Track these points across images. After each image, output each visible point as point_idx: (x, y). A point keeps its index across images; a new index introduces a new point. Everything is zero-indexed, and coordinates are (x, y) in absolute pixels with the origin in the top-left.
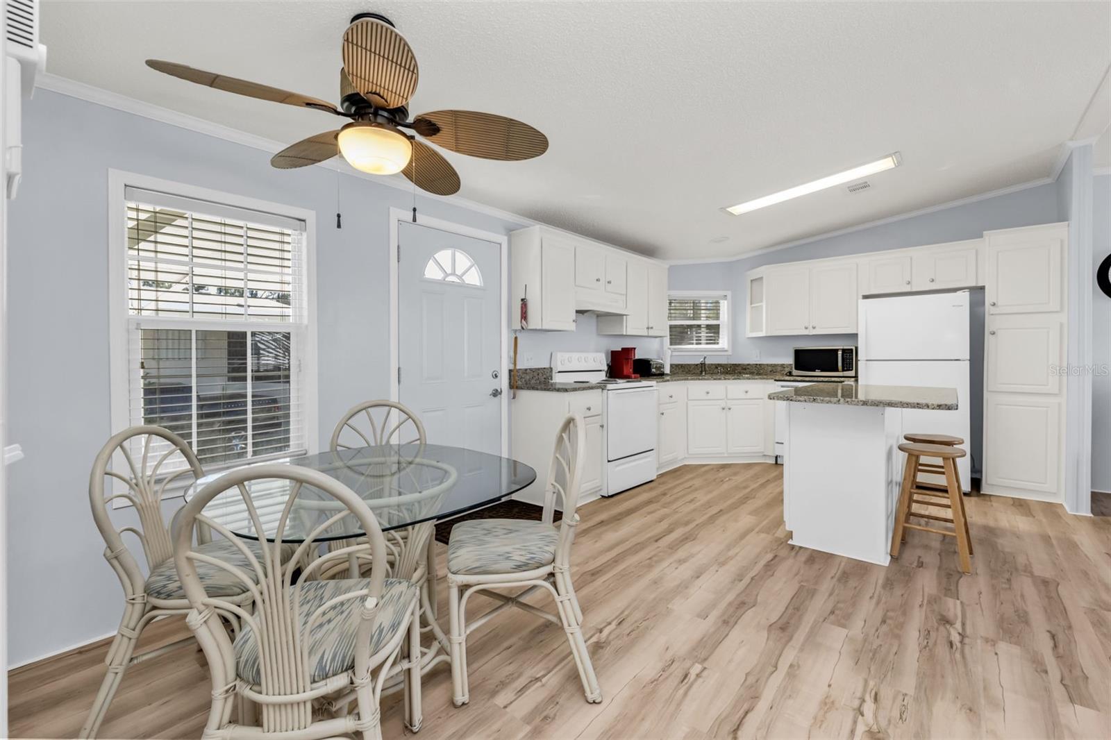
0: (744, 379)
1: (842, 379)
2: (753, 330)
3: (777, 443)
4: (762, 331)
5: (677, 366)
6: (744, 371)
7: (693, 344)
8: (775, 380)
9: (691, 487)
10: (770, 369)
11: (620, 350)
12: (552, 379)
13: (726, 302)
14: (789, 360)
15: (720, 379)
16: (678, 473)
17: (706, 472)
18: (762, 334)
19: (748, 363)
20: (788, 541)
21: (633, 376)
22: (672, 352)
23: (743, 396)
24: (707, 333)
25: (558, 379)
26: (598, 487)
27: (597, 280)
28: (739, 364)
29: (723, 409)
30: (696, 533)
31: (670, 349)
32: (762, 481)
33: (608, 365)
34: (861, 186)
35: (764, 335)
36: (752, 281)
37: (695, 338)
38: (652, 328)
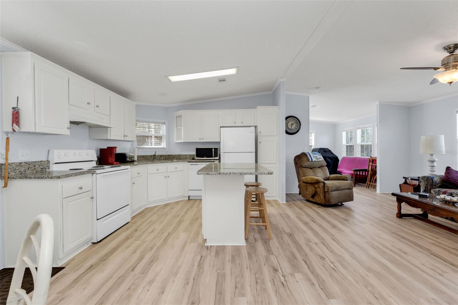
0: (175, 162)
1: (214, 161)
2: (177, 140)
3: (189, 190)
4: (182, 140)
5: (141, 156)
6: (174, 158)
7: (149, 145)
8: (189, 162)
9: (151, 221)
10: (185, 157)
11: (106, 148)
12: (49, 168)
13: (165, 126)
14: (194, 153)
15: (164, 162)
16: (143, 214)
17: (158, 210)
18: (182, 141)
19: (175, 154)
20: (204, 244)
21: (115, 163)
22: (138, 149)
23: (175, 170)
24: (155, 140)
25: (54, 168)
26: (91, 237)
27: (88, 104)
28: (171, 155)
29: (166, 177)
30: (158, 254)
31: (137, 148)
32: (185, 210)
33: (97, 157)
34: (222, 80)
35: (183, 142)
36: (176, 117)
37: (150, 143)
38: (127, 136)
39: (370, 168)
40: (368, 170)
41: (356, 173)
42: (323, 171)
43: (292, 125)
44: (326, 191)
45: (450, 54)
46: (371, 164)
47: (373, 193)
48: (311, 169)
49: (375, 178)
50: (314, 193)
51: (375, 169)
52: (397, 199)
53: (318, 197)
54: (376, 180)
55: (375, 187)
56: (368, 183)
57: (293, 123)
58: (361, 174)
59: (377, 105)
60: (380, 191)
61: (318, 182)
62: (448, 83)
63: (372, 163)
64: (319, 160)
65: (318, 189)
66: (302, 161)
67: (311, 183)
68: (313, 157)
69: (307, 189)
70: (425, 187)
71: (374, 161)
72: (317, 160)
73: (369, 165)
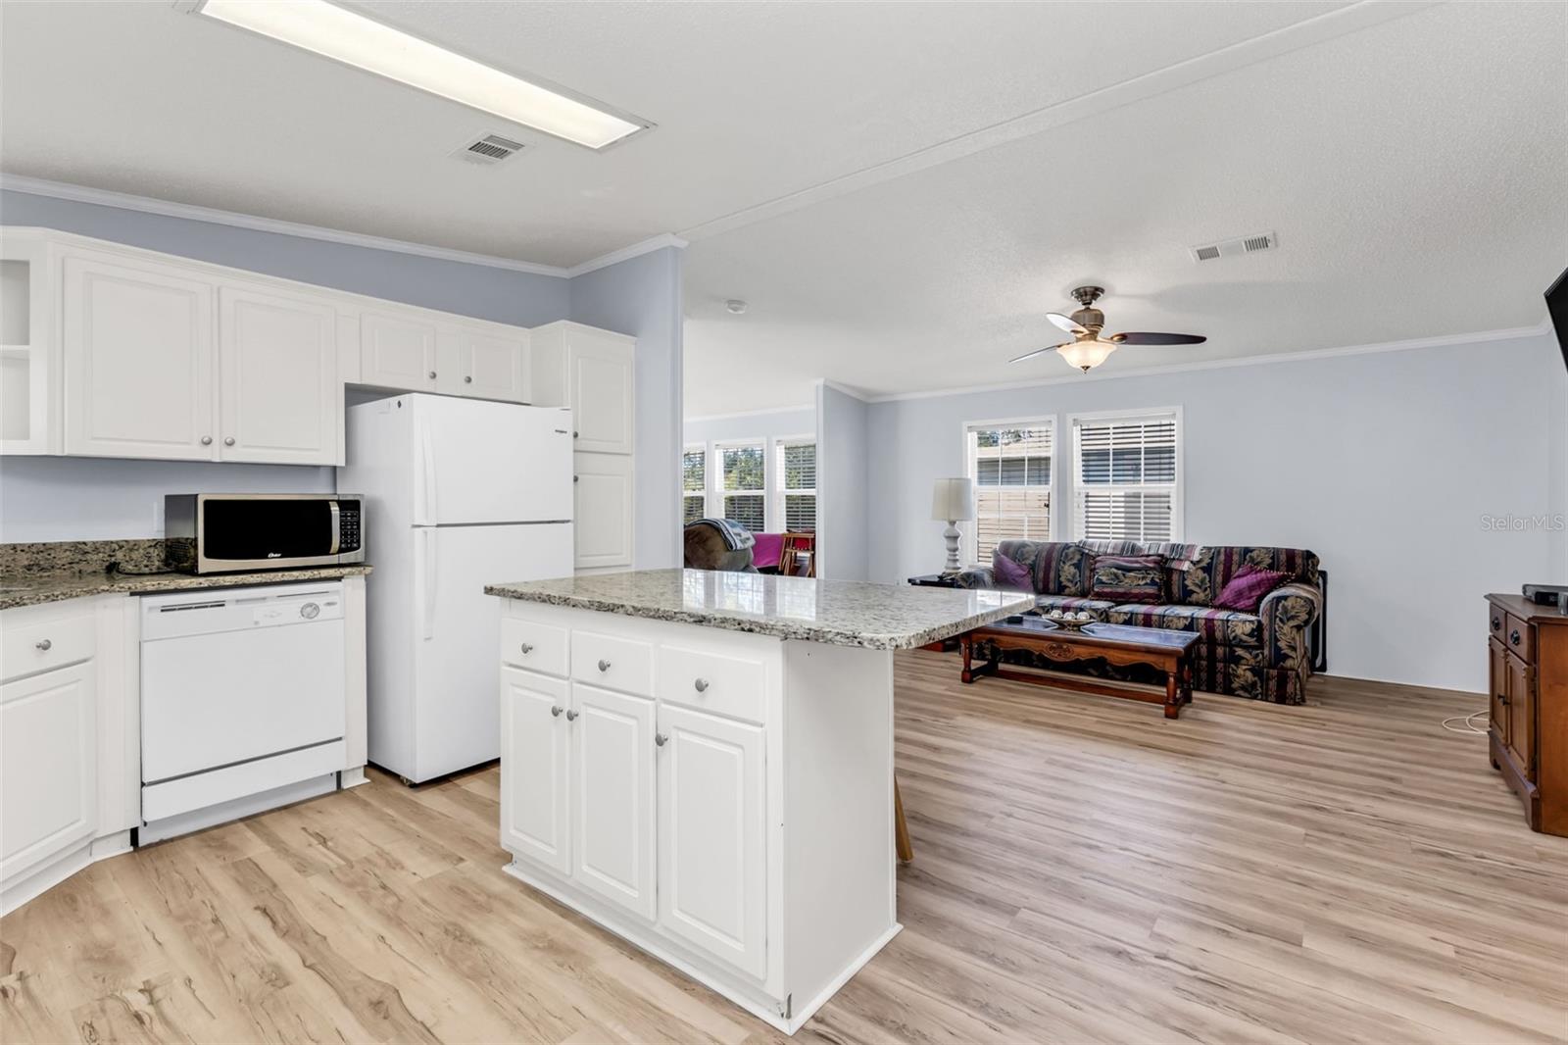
18: (30, 448)
34: (502, 148)
39: (787, 562)
46: (789, 550)
59: (817, 387)
62: (1082, 367)
63: (793, 548)
64: (746, 546)
66: (713, 551)
71: (797, 541)
72: (742, 546)
73: (785, 552)
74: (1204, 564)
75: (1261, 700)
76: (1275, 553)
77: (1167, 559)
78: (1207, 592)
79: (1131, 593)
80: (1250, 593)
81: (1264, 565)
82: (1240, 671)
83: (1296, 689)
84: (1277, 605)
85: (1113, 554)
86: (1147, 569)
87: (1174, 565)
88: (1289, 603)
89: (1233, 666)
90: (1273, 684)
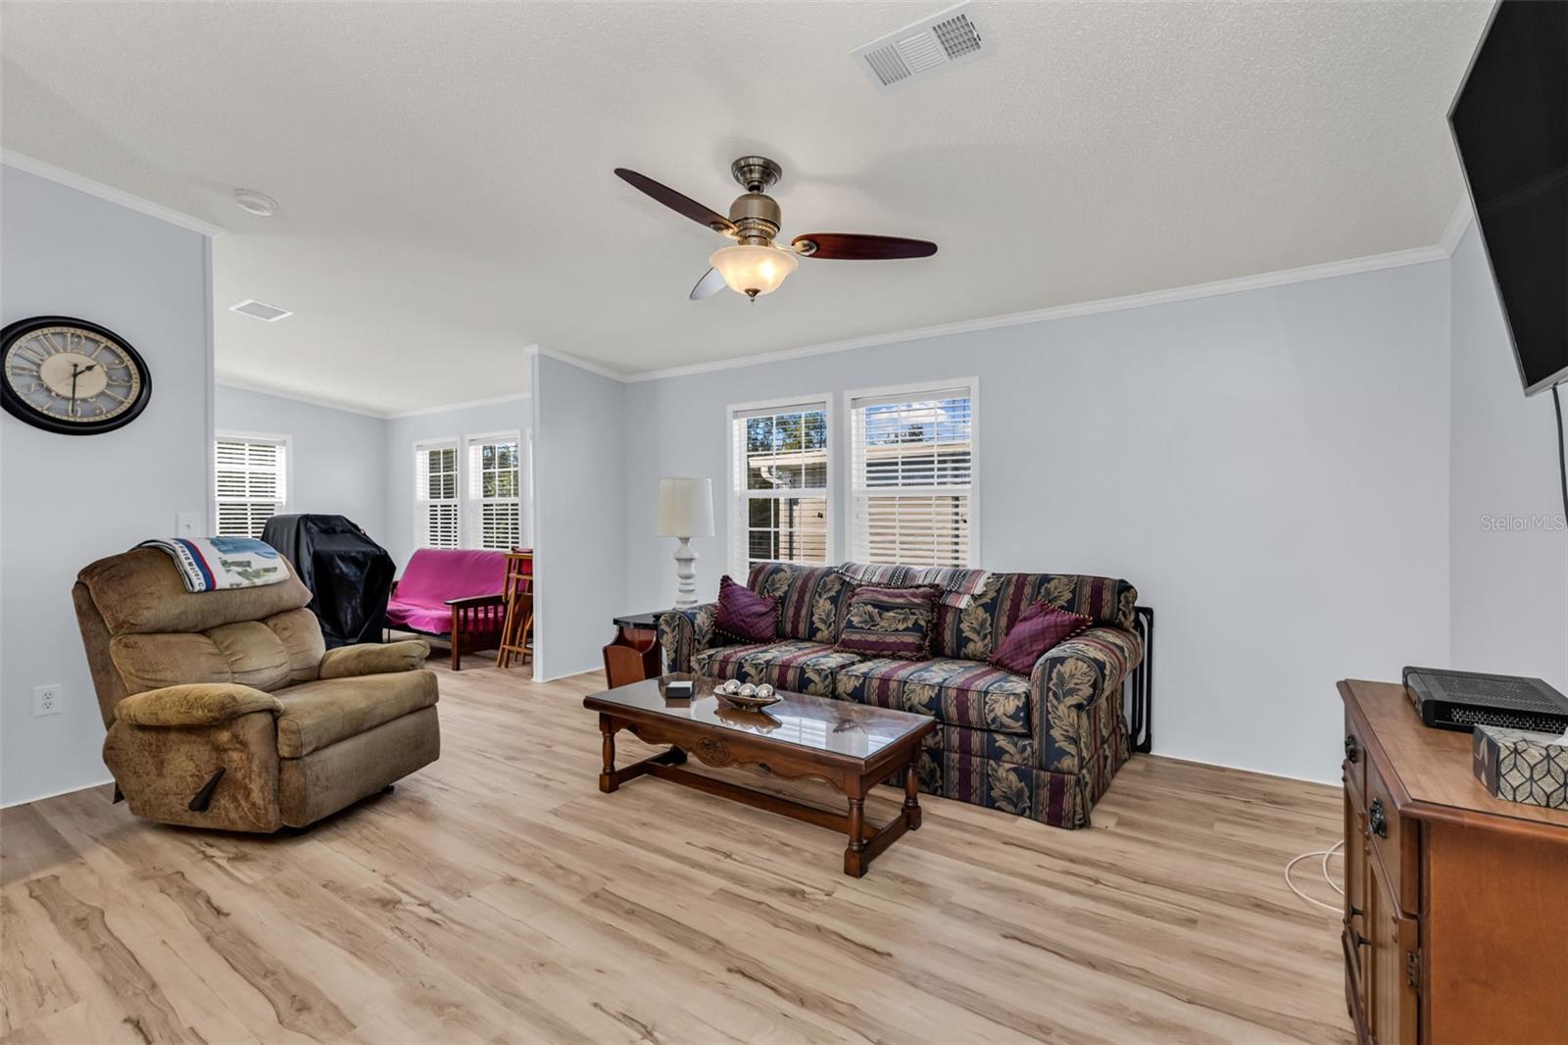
39: (512, 591)
40: (504, 601)
41: (462, 613)
42: (287, 633)
43: (75, 375)
44: (286, 755)
45: (748, 193)
46: (514, 575)
47: (520, 685)
48: (204, 632)
49: (527, 627)
50: (208, 778)
51: (526, 594)
52: (602, 717)
53: (235, 799)
54: (530, 634)
55: (527, 660)
56: (504, 649)
57: (84, 361)
58: (481, 615)
59: (533, 356)
60: (545, 674)
61: (229, 715)
62: (747, 291)
63: (520, 573)
64: (258, 582)
65: (235, 755)
66: (134, 595)
67: (189, 729)
68: (225, 563)
69: (161, 765)
70: (676, 651)
71: (524, 564)
72: (245, 583)
73: (508, 578)
74: (986, 600)
75: (1030, 817)
76: (1077, 583)
77: (942, 593)
78: (986, 641)
79: (884, 643)
80: (1031, 646)
81: (1062, 602)
82: (1001, 773)
83: (1075, 805)
84: (1051, 671)
85: (879, 584)
86: (911, 606)
87: (950, 600)
88: (1066, 669)
89: (992, 762)
90: (1044, 794)
